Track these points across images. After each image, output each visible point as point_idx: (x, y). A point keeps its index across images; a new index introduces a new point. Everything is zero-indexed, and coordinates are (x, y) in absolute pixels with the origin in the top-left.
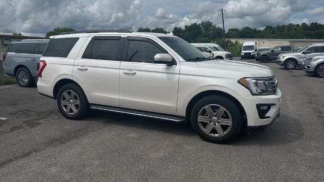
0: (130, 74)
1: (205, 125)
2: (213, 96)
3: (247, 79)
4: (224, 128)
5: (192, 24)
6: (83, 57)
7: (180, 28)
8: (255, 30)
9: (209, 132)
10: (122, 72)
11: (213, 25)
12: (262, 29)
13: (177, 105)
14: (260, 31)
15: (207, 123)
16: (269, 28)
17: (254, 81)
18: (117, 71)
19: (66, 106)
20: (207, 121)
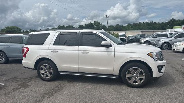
0: (85, 53)
1: (130, 79)
2: (134, 63)
3: (152, 53)
4: (141, 79)
5: (89, 23)
7: (82, 26)
8: (122, 26)
9: (132, 82)
10: (80, 52)
11: (100, 23)
12: (126, 25)
13: (114, 69)
14: (125, 27)
15: (131, 78)
16: (129, 25)
17: (155, 54)
18: (77, 52)
19: (43, 74)
20: (131, 76)
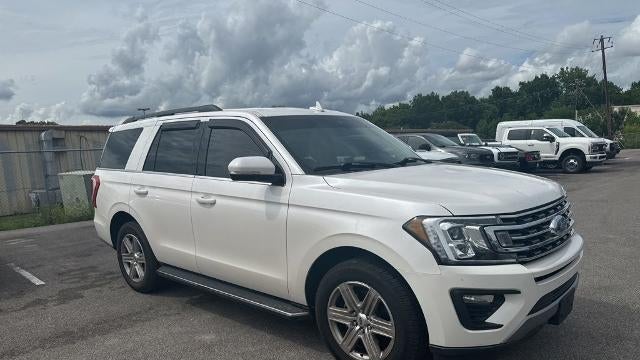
0: (208, 203)
2: (354, 261)
3: (426, 221)
5: (537, 78)
6: (145, 168)
9: (350, 348)
10: (194, 198)
13: (289, 277)
15: (347, 327)
17: (447, 226)
18: (187, 196)
19: (129, 265)
20: (347, 320)
